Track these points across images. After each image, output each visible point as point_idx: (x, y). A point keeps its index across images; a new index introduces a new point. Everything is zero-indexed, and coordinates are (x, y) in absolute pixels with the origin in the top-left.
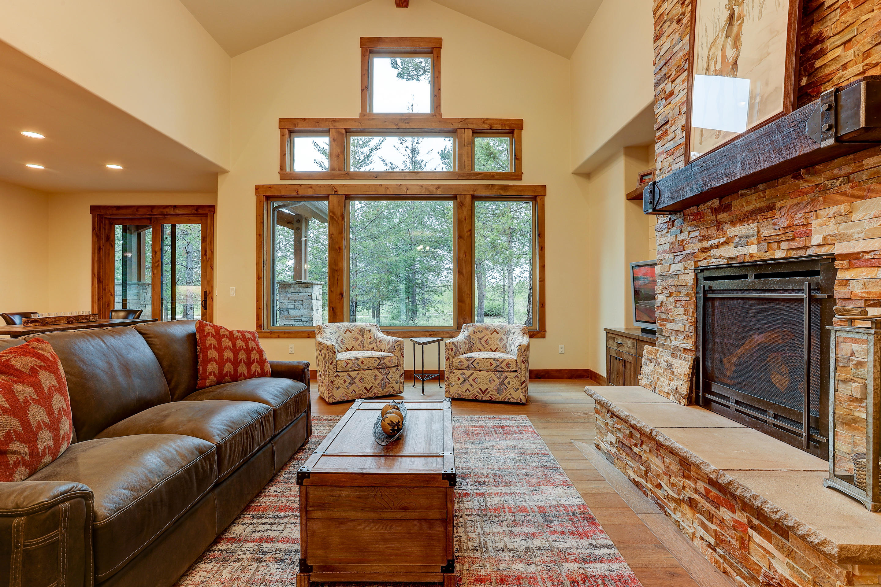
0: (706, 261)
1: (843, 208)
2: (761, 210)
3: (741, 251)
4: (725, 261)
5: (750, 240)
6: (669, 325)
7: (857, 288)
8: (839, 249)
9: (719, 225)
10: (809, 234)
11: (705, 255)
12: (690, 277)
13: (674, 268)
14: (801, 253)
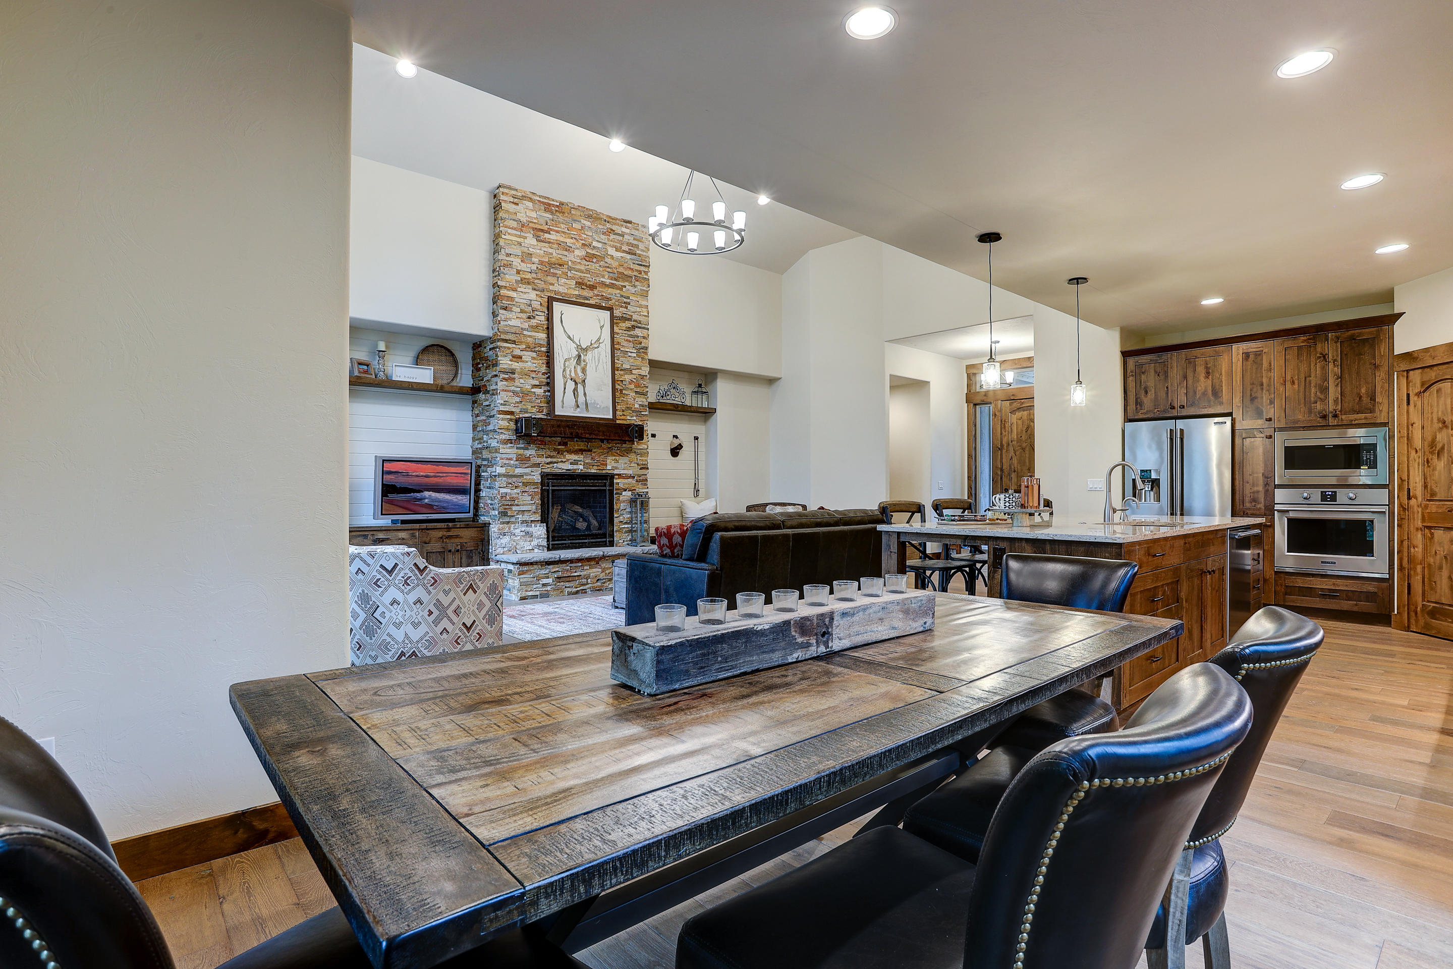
0: (549, 469)
1: (617, 458)
2: (585, 450)
3: (575, 467)
4: (565, 471)
5: (579, 463)
6: (514, 508)
7: (621, 486)
8: (616, 472)
9: (559, 452)
10: (606, 465)
11: (548, 466)
12: (537, 478)
13: (518, 471)
14: (601, 472)
